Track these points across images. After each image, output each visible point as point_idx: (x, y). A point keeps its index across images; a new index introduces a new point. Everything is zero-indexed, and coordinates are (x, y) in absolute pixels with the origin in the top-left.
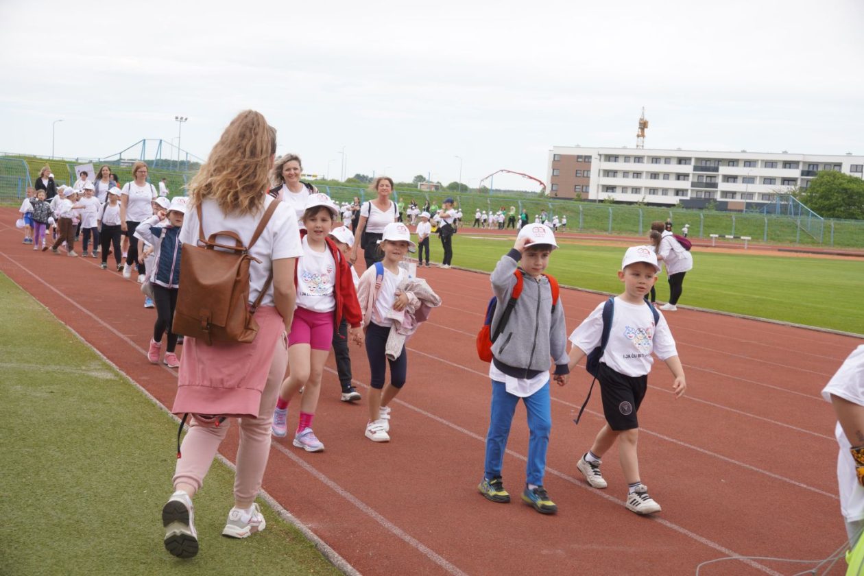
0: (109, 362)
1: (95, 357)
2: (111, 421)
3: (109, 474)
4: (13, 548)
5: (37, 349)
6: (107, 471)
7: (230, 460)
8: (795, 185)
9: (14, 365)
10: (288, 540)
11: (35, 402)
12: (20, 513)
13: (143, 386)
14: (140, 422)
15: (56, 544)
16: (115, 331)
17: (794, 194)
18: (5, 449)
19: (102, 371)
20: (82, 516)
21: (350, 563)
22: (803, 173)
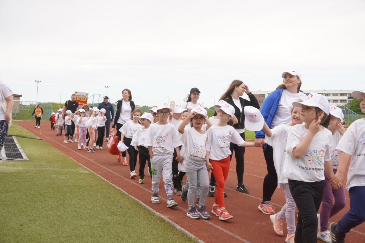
0: (86, 167)
1: (81, 166)
2: (89, 185)
3: (90, 201)
4: (59, 223)
5: (60, 164)
6: (89, 200)
7: (134, 197)
8: (346, 102)
9: (52, 169)
10: (159, 221)
11: (61, 180)
12: (60, 213)
13: (99, 175)
14: (99, 186)
15: (74, 222)
16: (87, 158)
17: (346, 106)
18: (52, 194)
19: (84, 170)
20: (82, 213)
21: (183, 228)
22: (348, 98)
